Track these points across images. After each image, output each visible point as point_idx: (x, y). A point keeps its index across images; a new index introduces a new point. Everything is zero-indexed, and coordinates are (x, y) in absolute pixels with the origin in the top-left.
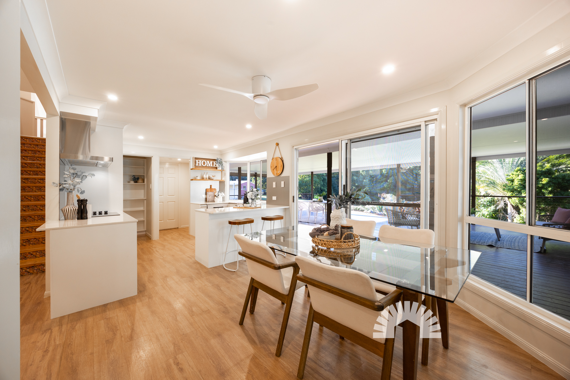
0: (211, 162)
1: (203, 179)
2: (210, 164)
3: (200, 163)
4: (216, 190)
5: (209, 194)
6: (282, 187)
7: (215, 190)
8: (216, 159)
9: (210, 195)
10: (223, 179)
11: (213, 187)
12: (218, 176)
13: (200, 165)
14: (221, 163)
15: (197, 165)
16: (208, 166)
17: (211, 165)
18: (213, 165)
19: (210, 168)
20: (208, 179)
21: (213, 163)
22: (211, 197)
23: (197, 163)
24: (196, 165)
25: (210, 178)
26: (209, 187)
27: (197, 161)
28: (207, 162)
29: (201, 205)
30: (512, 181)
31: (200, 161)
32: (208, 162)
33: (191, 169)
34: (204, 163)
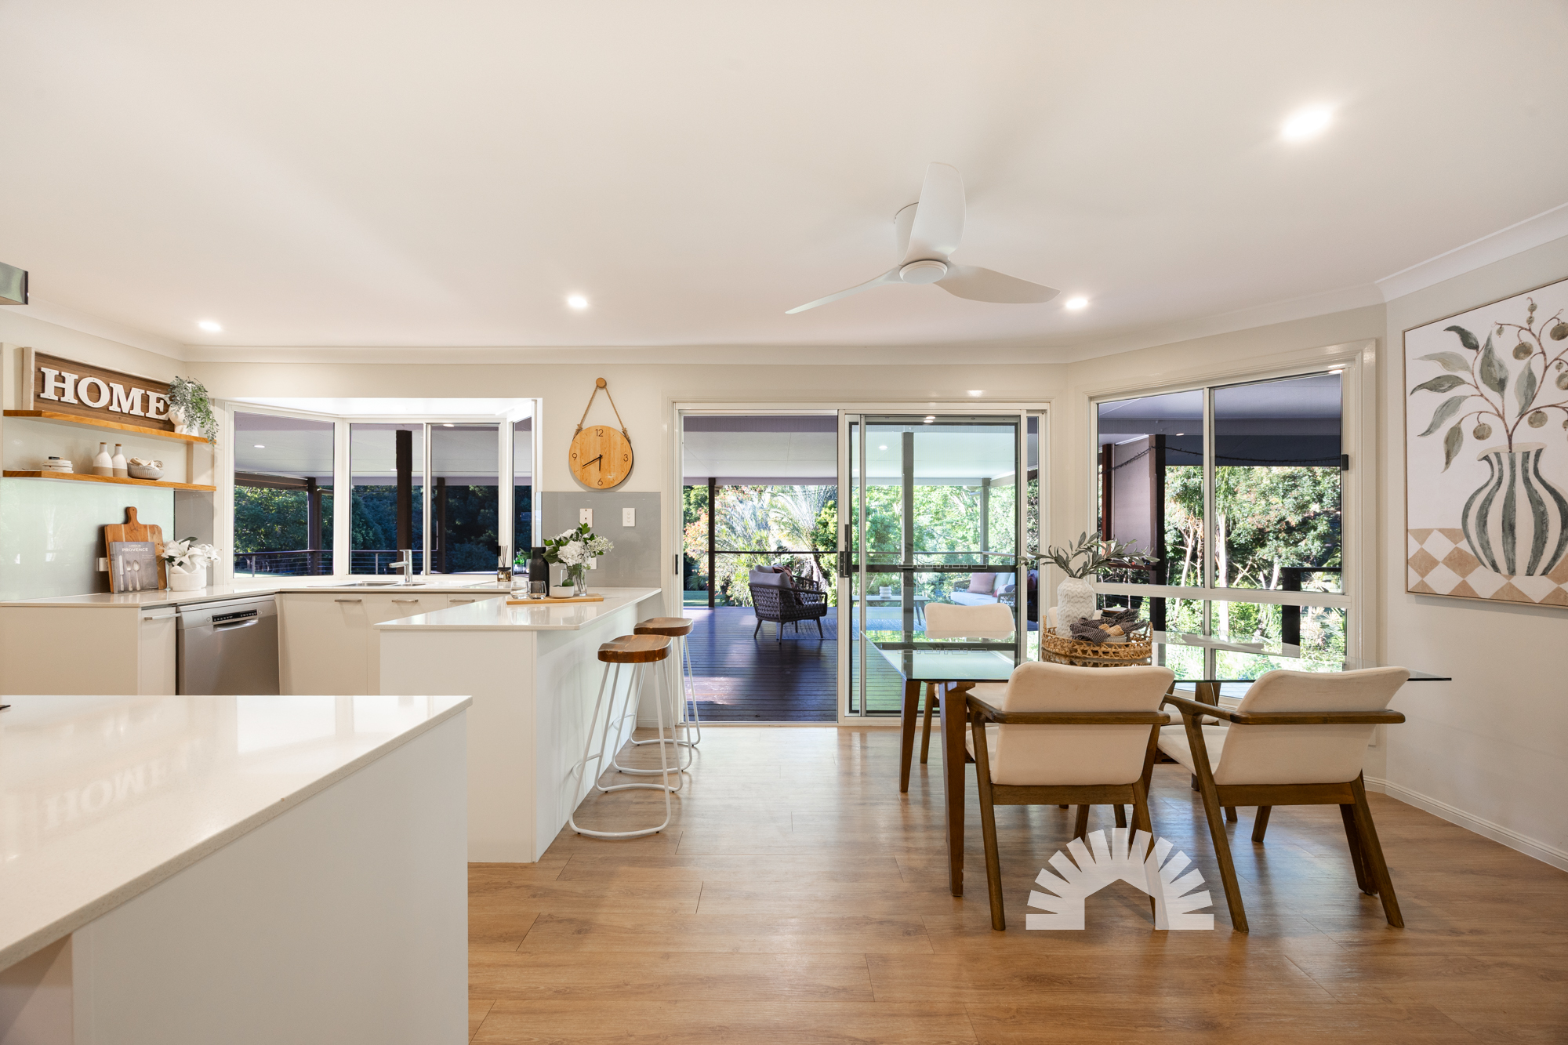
0: (137, 393)
1: (89, 471)
2: (131, 401)
3: (69, 387)
4: (160, 532)
5: (123, 554)
6: (625, 524)
7: (153, 533)
8: (168, 378)
9: (131, 559)
10: (201, 480)
11: (142, 518)
12: (170, 465)
13: (69, 397)
14: (200, 405)
15: (49, 393)
16: (115, 408)
17: (132, 407)
18: (145, 408)
19: (129, 419)
20: (125, 475)
21: (145, 400)
22: (136, 567)
23: (51, 384)
24: (42, 395)
25: (135, 471)
26: (119, 518)
27: (51, 374)
28: (111, 390)
29: (144, 608)
30: (825, 525)
31: (70, 378)
32: (119, 389)
33: (7, 413)
34: (95, 391)
